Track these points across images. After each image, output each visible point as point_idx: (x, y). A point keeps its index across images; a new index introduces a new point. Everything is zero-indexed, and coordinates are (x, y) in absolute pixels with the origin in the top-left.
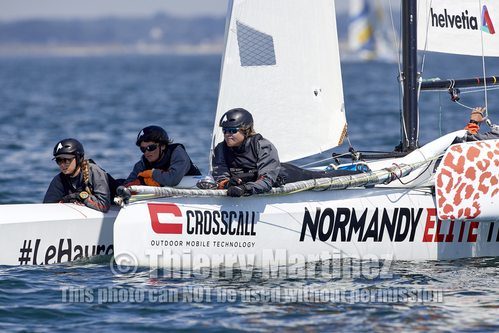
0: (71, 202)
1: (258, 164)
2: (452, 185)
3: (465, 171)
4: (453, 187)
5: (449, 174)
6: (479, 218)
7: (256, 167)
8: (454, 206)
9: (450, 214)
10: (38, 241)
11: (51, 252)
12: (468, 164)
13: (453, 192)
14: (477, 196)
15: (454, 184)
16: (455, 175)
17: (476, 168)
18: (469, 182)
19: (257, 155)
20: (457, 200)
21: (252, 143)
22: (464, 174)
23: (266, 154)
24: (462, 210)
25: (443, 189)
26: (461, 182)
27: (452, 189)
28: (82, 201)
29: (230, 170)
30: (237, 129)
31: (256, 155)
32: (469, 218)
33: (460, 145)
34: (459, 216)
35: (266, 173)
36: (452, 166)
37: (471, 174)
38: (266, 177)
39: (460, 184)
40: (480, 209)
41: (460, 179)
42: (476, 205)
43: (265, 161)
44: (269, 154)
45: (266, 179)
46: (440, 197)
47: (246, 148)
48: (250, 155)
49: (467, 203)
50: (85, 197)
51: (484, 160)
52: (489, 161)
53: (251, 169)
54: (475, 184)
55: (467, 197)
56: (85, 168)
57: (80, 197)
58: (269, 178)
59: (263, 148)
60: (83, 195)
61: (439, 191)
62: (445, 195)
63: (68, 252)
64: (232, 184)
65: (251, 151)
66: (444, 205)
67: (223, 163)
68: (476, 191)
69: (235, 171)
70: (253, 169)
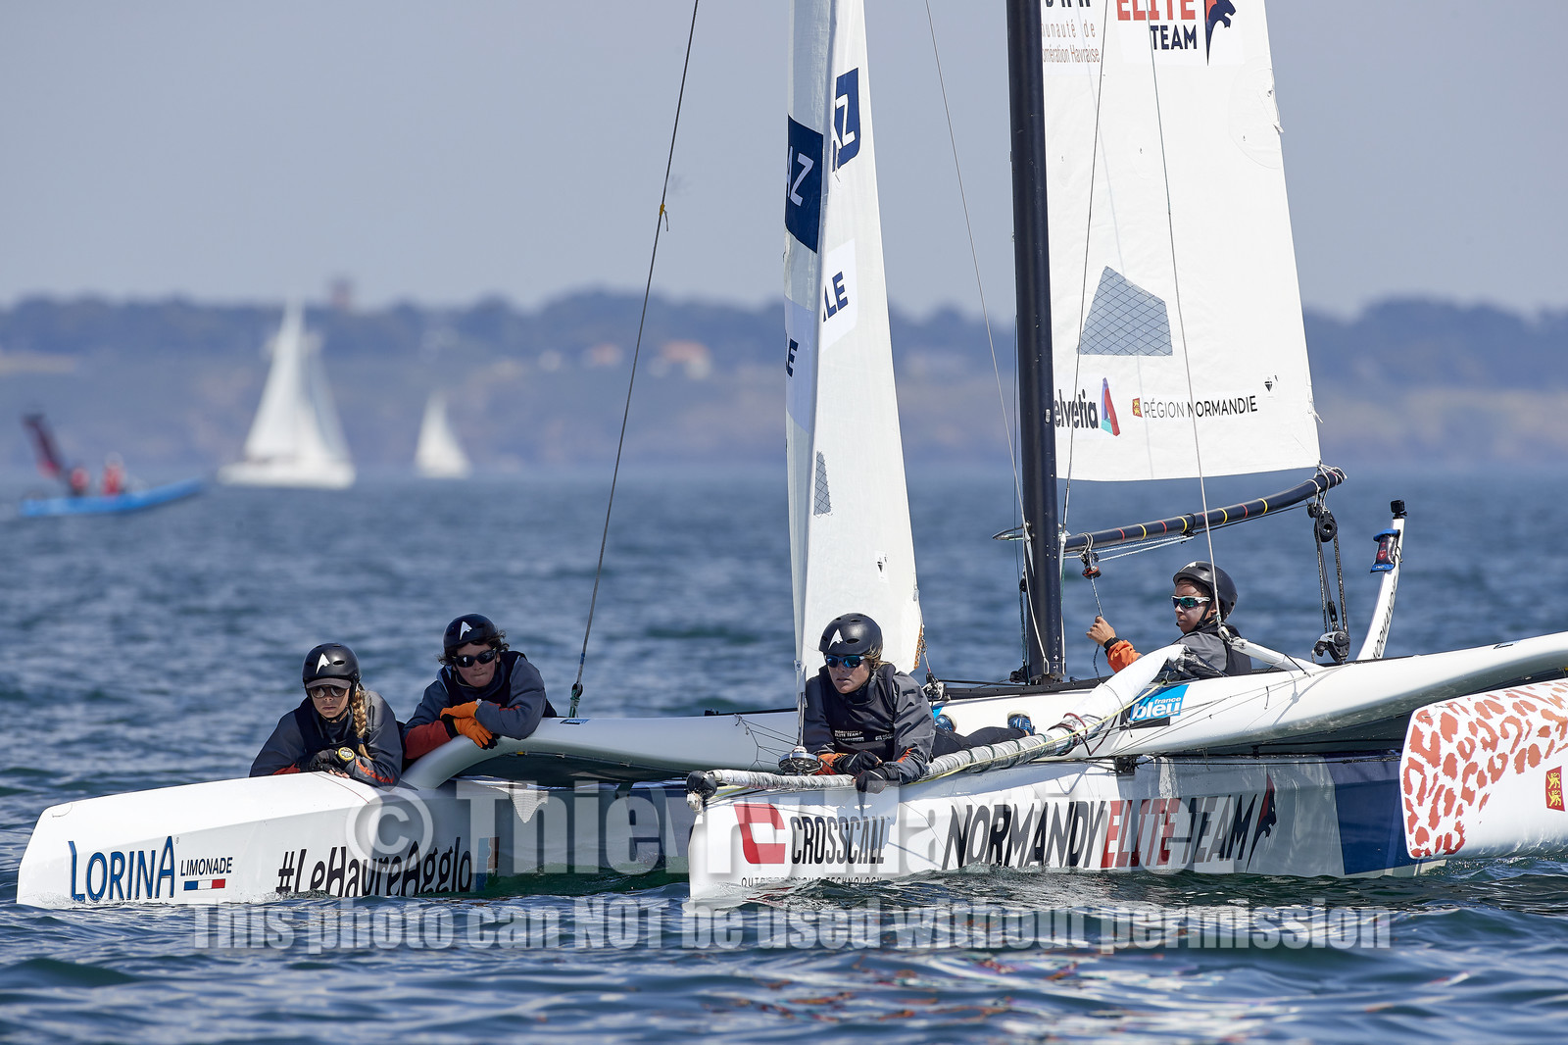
0: (320, 770)
1: (896, 726)
2: (1425, 790)
3: (1442, 762)
4: (1427, 794)
5: (1420, 768)
6: (1464, 852)
7: (892, 730)
8: (1429, 829)
9: (1423, 847)
10: (303, 852)
11: (319, 873)
12: (1446, 748)
13: (1428, 802)
14: (1460, 812)
15: (1428, 787)
16: (1429, 770)
17: (1458, 756)
18: (1445, 780)
19: (895, 707)
20: (1434, 821)
21: (881, 682)
22: (1441, 767)
23: (911, 704)
24: (1441, 836)
25: (1414, 801)
26: (1439, 783)
27: (1425, 797)
28: (341, 767)
29: (833, 733)
30: (862, 658)
31: (891, 708)
32: (1450, 852)
33: (1427, 711)
34: (1436, 851)
35: (915, 745)
36: (1423, 752)
37: (1450, 769)
38: (917, 751)
39: (1436, 788)
40: (1464, 835)
41: (1436, 777)
42: (1459, 828)
43: (912, 719)
44: (918, 704)
45: (915, 755)
46: (1410, 813)
47: (869, 690)
48: (878, 706)
49: (1446, 825)
50: (349, 759)
51: (1466, 739)
52: (1473, 741)
53: (882, 734)
54: (1456, 786)
55: (1447, 812)
56: (358, 706)
57: (337, 756)
58: (922, 754)
59: (905, 693)
60: (346, 754)
61: (1407, 800)
62: (1416, 808)
63: (340, 874)
64: (864, 765)
65: (879, 700)
66: (1416, 828)
67: (822, 719)
68: (1459, 801)
69: (847, 737)
70: (884, 733)
